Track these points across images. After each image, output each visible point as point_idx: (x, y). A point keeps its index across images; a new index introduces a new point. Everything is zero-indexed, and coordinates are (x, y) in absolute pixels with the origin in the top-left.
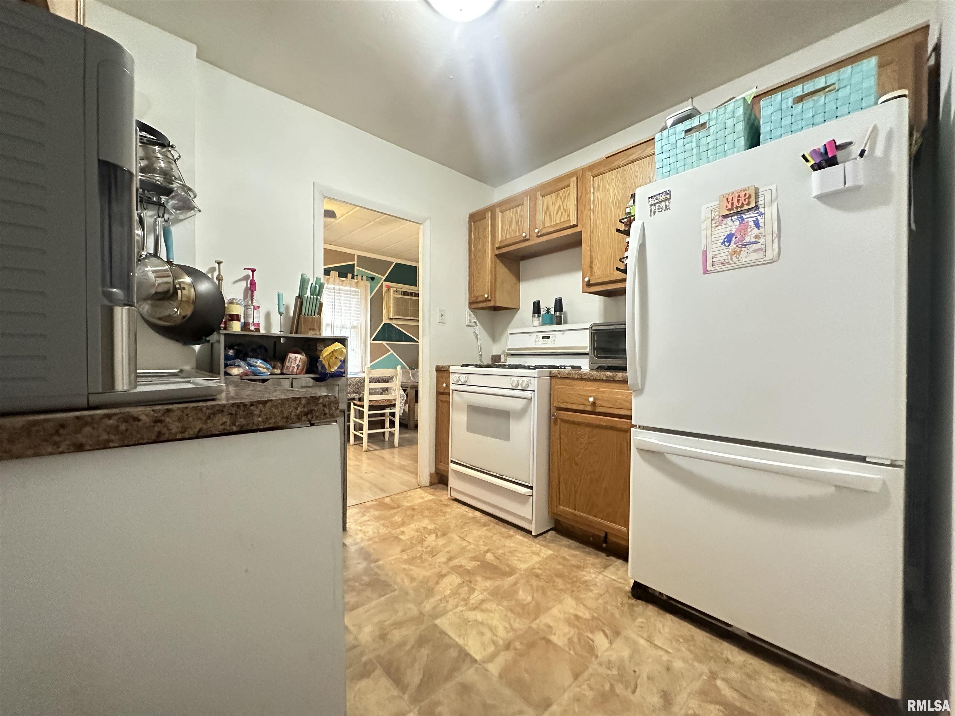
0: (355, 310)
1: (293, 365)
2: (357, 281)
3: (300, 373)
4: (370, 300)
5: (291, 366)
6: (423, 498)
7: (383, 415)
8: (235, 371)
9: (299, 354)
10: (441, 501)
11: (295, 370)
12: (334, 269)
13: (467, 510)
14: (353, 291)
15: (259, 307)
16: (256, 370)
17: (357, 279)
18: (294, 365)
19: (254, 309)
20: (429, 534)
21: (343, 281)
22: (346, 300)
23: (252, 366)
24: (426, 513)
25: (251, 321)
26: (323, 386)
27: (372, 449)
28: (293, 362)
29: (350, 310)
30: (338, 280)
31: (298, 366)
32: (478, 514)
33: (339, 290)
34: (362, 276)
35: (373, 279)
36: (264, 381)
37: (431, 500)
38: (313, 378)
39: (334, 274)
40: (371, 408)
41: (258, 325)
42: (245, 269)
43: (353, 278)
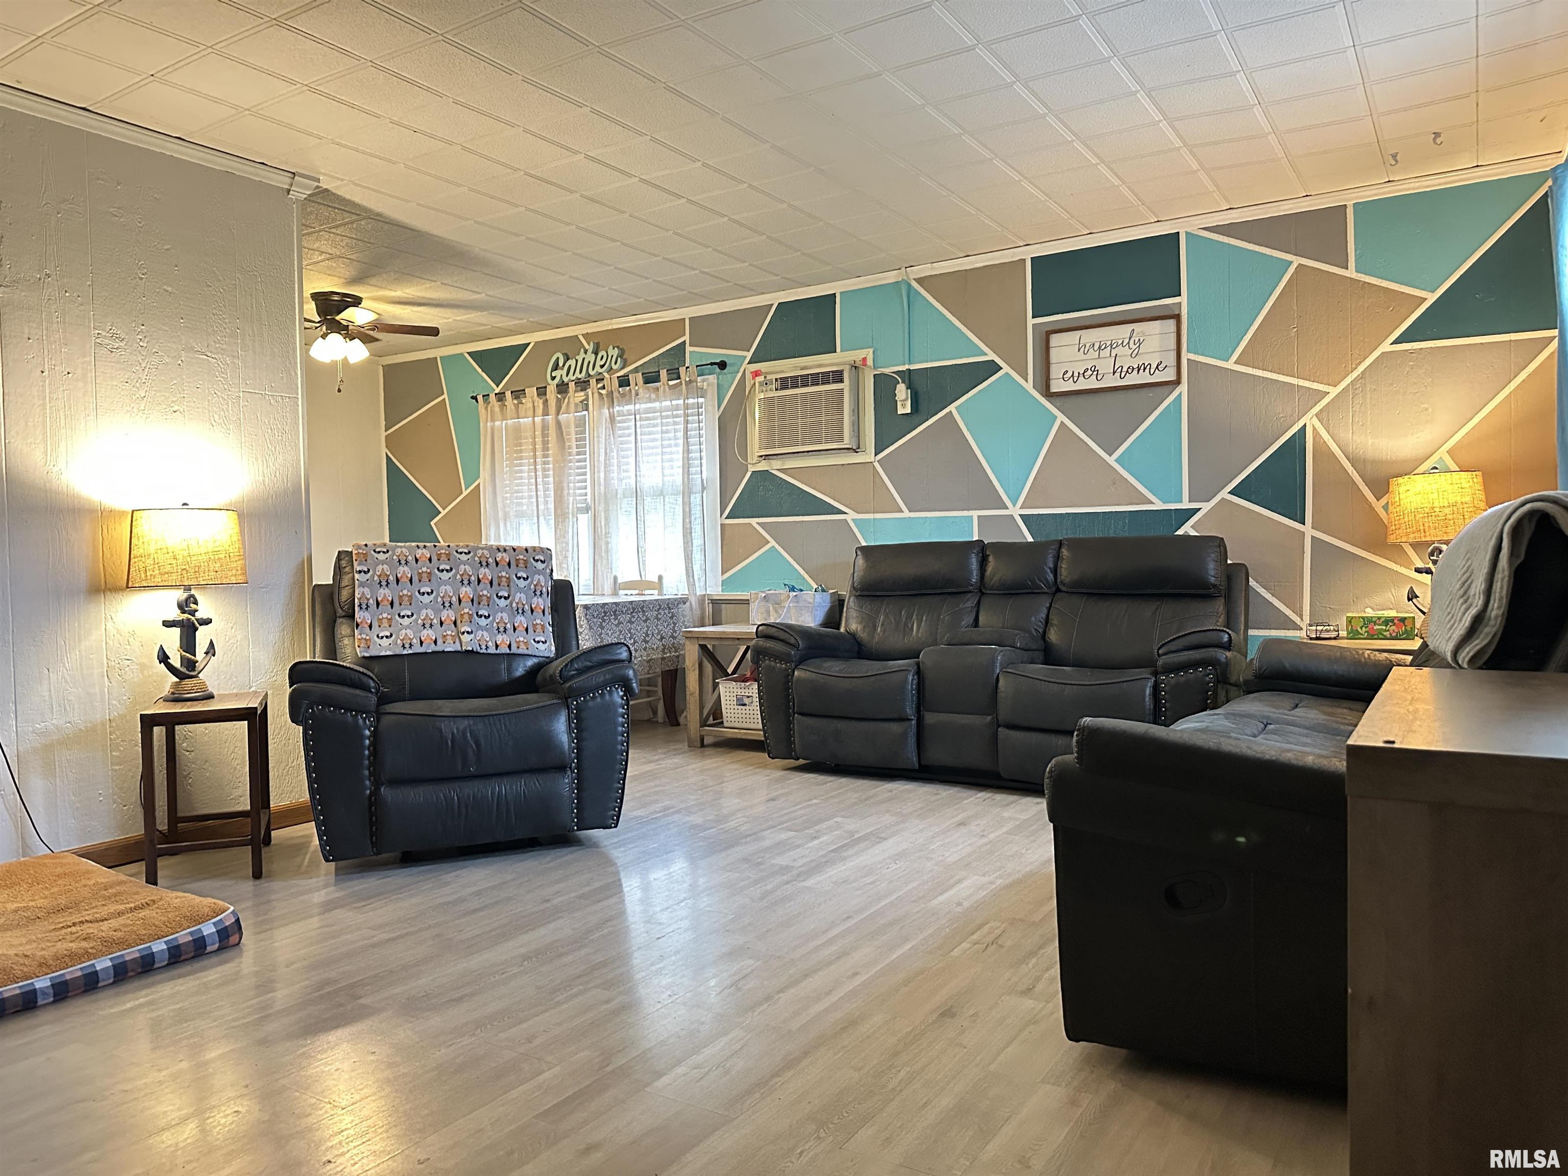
4: (719, 419)
35: (722, 365)
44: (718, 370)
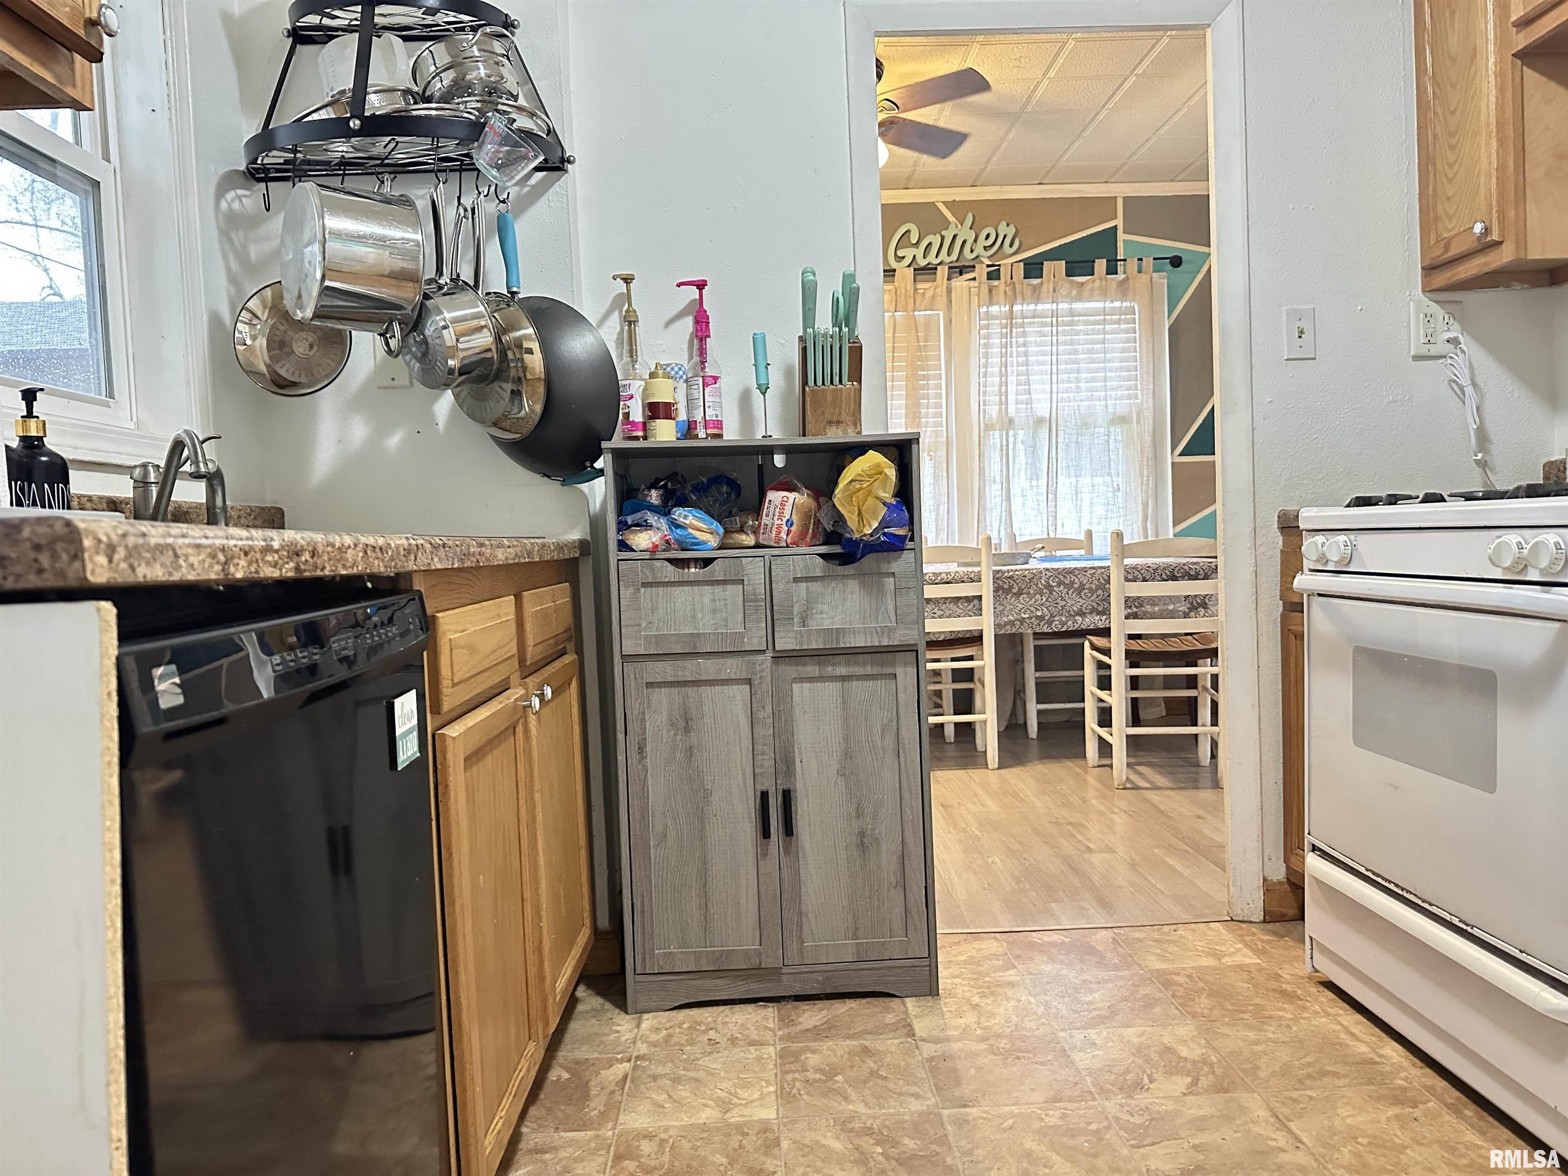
0: (1121, 369)
1: (777, 522)
2: (1124, 276)
3: (796, 544)
4: (1170, 329)
5: (773, 524)
6: (1218, 956)
7: (1192, 682)
8: (642, 540)
9: (791, 490)
10: (1277, 977)
11: (783, 535)
12: (1052, 255)
13: (1355, 1030)
14: (1113, 312)
15: (715, 379)
16: (686, 537)
17: (1125, 273)
18: (779, 522)
19: (705, 385)
20: (1169, 1073)
21: (1082, 284)
22: (1094, 342)
23: (678, 526)
24: (1203, 1003)
25: (698, 416)
26: (852, 577)
27: (1144, 784)
28: (777, 514)
29: (1105, 370)
30: (1066, 285)
31: (790, 523)
32: (1393, 1051)
33: (1072, 313)
34: (1140, 259)
35: (1176, 262)
36: (707, 562)
37: (1241, 968)
38: (821, 555)
39: (1055, 269)
40: (1134, 659)
41: (719, 424)
42: (679, 285)
43: (1112, 270)
44: (1169, 267)
